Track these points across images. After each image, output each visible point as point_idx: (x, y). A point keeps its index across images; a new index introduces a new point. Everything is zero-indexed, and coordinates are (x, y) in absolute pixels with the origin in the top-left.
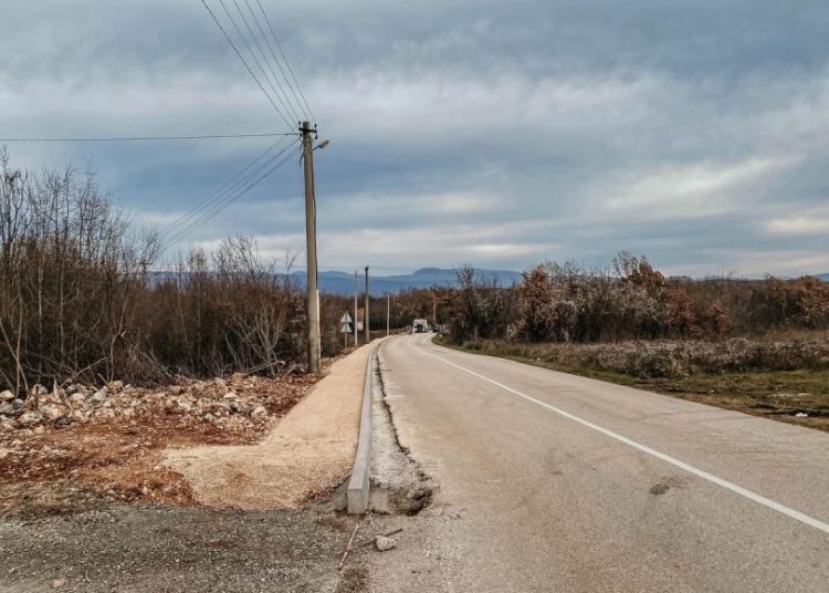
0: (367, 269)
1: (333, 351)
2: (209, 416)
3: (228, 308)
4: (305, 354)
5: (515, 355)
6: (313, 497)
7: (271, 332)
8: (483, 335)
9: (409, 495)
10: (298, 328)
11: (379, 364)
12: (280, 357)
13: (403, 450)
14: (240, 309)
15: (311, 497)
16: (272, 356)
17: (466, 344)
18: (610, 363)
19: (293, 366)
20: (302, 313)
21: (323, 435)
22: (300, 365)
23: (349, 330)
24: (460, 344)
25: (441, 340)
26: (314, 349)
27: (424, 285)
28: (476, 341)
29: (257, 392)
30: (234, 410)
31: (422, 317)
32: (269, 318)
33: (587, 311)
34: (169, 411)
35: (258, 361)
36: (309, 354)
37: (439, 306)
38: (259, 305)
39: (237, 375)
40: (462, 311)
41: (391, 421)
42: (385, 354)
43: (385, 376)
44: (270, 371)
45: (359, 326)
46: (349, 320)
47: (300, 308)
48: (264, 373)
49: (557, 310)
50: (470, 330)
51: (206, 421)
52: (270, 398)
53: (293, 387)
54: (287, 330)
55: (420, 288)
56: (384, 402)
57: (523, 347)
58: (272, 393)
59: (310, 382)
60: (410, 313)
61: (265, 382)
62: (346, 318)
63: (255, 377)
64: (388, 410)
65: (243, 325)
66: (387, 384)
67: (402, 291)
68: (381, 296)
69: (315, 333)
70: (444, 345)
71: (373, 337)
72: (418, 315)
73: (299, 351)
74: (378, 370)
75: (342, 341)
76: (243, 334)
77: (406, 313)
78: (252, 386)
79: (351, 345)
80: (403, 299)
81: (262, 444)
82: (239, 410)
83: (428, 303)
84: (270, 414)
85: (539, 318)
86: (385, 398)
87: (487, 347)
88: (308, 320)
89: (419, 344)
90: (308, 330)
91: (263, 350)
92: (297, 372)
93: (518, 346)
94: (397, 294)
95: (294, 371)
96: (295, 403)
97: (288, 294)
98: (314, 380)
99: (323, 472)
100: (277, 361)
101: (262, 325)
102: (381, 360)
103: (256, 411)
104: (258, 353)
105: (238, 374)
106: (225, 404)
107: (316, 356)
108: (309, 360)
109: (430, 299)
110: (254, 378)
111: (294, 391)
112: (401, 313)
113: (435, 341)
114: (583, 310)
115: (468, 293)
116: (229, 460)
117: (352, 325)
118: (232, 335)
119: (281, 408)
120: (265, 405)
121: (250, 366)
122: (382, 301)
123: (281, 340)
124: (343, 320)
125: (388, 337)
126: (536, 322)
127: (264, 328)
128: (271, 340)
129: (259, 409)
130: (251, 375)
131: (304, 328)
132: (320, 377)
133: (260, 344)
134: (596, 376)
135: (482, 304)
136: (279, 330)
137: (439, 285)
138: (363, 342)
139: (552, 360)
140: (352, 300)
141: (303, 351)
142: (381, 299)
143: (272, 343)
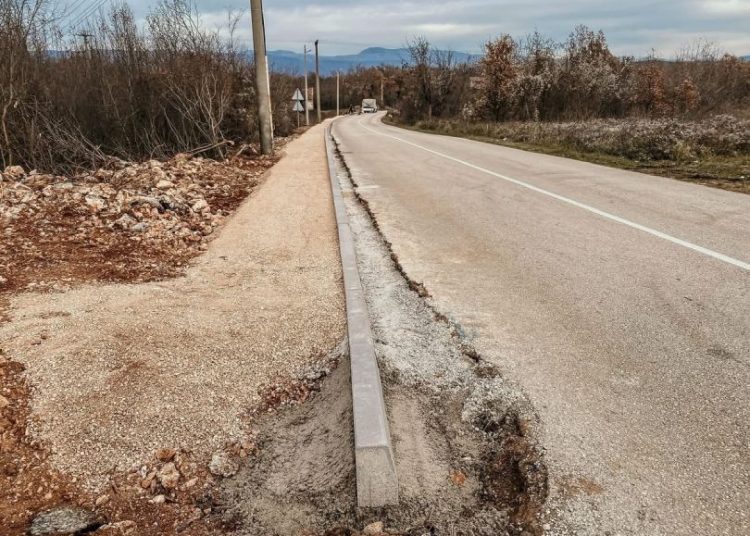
0: (316, 43)
1: (286, 130)
2: (125, 220)
3: (164, 77)
4: (257, 133)
5: (476, 134)
6: (278, 400)
7: (216, 107)
8: (437, 114)
9: (465, 415)
10: (246, 104)
11: (336, 145)
12: (227, 136)
13: (412, 286)
14: (177, 79)
15: (272, 401)
16: (219, 135)
17: (420, 123)
18: (596, 143)
19: (244, 147)
20: (249, 85)
21: (286, 256)
22: (250, 146)
23: (301, 108)
24: (413, 124)
25: (392, 120)
26: (266, 127)
27: (372, 63)
28: (430, 121)
29: (201, 178)
30: (164, 207)
31: (371, 97)
32: (212, 90)
33: (553, 86)
34: (69, 212)
35: (203, 140)
36: (261, 133)
37: (387, 86)
38: (198, 74)
39: (181, 157)
40: (415, 89)
41: (375, 225)
42: (340, 135)
43: (348, 159)
44: (218, 153)
45: (310, 105)
46: (301, 98)
47: (246, 80)
48: (211, 154)
49: (522, 86)
50: (422, 109)
51: (118, 227)
52: (216, 186)
53: (244, 172)
54: (234, 105)
55: (368, 67)
56: (357, 195)
57: (487, 127)
58: (219, 180)
59: (263, 166)
60: (359, 93)
61: (212, 165)
62: (297, 96)
63: (200, 159)
64: (368, 210)
65: (182, 97)
66: (354, 171)
67: (351, 70)
68: (330, 75)
69: (266, 109)
70: (396, 125)
71: (324, 117)
72: (366, 94)
73: (250, 129)
74: (337, 151)
75: (295, 121)
76: (183, 109)
77: (355, 92)
78: (194, 171)
79: (303, 124)
80: (350, 79)
81: (192, 273)
82: (172, 205)
83: (377, 82)
84: (213, 212)
85: (503, 94)
86: (358, 190)
87: (442, 127)
88: (258, 93)
89: (369, 123)
90: (257, 105)
91: (208, 128)
92: (248, 153)
93: (478, 126)
94: (345, 73)
95: (245, 153)
96: (246, 194)
97: (232, 62)
98: (269, 162)
99: (292, 342)
100: (224, 141)
101: (205, 98)
102: (338, 140)
103: (195, 207)
104: (203, 132)
105: (182, 155)
106: (152, 199)
107: (269, 135)
108: (261, 140)
109: (379, 78)
110: (199, 161)
111: (245, 177)
112: (351, 93)
113: (386, 120)
114: (549, 86)
115: (422, 69)
116: (121, 322)
117: (303, 102)
118: (170, 109)
119: (228, 202)
120: (207, 197)
121: (195, 146)
122: (331, 81)
123: (228, 116)
124: (294, 98)
125: (338, 117)
126: (500, 99)
127: (207, 101)
128: (216, 115)
129: (201, 203)
130: (196, 156)
131: (253, 102)
132: (275, 160)
133: (203, 120)
134: (583, 158)
135: (436, 82)
136: (224, 104)
137: (386, 64)
138: (315, 121)
139: (521, 140)
140: (301, 80)
141: (254, 129)
142: (329, 79)
143: (217, 120)
